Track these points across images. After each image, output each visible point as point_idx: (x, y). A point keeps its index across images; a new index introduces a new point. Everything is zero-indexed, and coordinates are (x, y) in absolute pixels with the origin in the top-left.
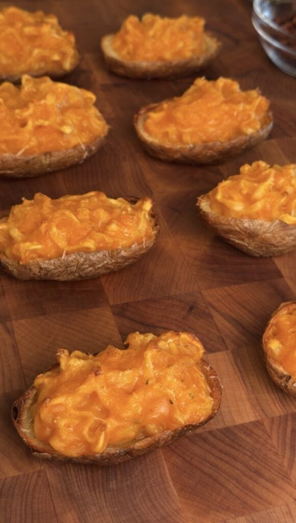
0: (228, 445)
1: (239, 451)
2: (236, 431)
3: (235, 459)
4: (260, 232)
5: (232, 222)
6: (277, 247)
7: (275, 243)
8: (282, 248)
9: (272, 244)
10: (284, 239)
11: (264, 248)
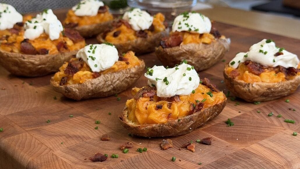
0: (236, 123)
1: (243, 123)
2: (236, 119)
3: (244, 126)
4: (196, 50)
5: (180, 48)
6: (206, 59)
7: (204, 56)
8: (208, 60)
9: (203, 57)
10: (208, 53)
11: (200, 62)
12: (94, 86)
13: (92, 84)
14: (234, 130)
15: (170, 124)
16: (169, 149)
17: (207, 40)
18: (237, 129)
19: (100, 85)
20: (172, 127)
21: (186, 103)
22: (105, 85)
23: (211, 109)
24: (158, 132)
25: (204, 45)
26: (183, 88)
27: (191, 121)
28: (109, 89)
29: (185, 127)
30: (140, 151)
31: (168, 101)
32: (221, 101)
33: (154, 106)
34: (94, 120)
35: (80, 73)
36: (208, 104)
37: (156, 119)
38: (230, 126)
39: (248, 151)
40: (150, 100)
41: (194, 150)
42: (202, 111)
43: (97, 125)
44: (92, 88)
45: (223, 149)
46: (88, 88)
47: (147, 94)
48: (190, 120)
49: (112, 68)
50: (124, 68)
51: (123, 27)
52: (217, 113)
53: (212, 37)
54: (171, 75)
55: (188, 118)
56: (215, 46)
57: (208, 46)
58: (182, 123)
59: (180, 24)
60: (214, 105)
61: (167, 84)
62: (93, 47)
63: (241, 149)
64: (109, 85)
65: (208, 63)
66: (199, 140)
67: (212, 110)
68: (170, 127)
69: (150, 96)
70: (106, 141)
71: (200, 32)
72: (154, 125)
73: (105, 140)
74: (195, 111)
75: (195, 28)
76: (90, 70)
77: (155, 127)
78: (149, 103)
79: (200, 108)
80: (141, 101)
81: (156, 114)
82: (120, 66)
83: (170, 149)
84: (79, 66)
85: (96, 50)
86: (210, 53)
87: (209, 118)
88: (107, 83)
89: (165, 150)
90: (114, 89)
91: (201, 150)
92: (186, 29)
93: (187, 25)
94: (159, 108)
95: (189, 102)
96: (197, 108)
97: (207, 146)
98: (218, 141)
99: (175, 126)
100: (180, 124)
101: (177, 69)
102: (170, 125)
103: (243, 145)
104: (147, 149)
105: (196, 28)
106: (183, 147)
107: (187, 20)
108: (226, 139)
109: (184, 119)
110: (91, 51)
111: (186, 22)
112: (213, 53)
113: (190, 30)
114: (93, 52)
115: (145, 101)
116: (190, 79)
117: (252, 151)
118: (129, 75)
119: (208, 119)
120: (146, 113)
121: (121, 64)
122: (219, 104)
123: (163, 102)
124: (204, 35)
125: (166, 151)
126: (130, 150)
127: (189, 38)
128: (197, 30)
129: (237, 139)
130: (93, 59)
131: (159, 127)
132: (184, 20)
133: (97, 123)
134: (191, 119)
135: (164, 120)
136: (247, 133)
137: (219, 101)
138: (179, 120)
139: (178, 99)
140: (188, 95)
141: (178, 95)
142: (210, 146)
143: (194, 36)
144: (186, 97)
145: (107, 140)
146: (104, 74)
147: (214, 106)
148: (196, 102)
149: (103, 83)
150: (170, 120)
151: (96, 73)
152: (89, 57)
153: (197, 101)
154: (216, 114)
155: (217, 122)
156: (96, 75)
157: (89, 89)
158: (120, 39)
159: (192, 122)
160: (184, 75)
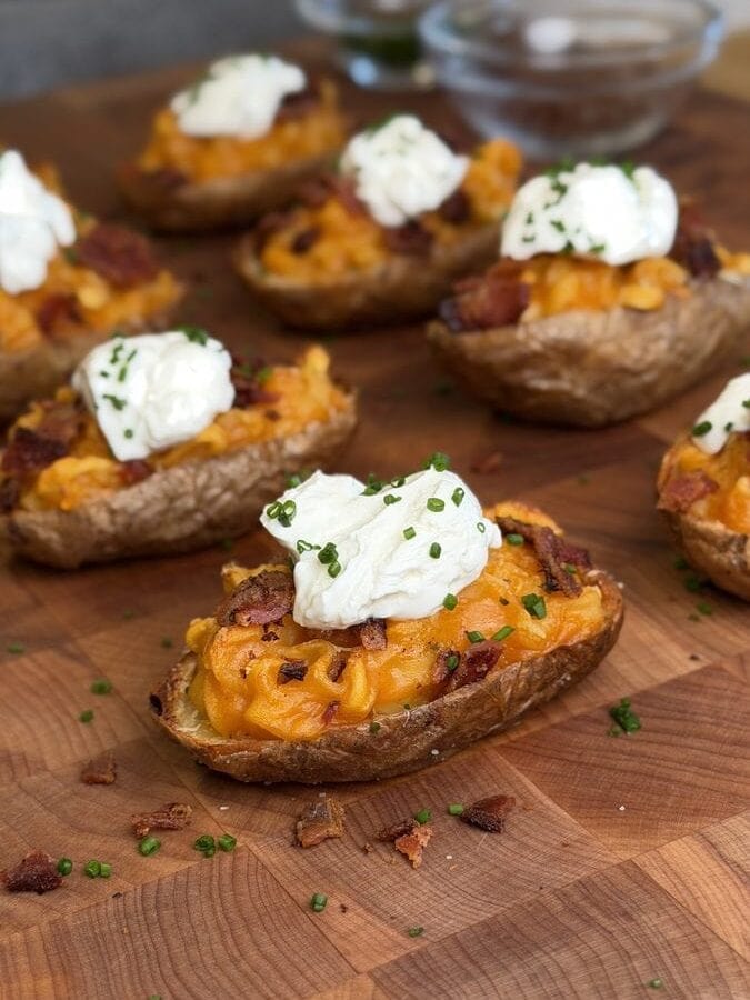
0: (654, 717)
1: (686, 720)
2: (664, 693)
3: (681, 734)
4: (589, 341)
5: (520, 334)
6: (635, 374)
7: (628, 363)
8: (648, 378)
9: (624, 371)
10: (645, 350)
11: (610, 388)
12: (120, 519)
13: (112, 512)
14: (632, 754)
15: (334, 742)
16: (322, 847)
17: (644, 294)
18: (644, 748)
19: (148, 514)
20: (346, 754)
21: (418, 650)
22: (171, 515)
23: (537, 669)
24: (287, 772)
25: (633, 316)
26: (401, 592)
27: (432, 726)
28: (188, 527)
29: (405, 749)
30: (205, 847)
31: (339, 645)
32: (588, 632)
33: (272, 669)
34: (98, 672)
35: (66, 468)
36: (524, 648)
37: (275, 724)
38: (622, 734)
39: (642, 873)
40: (267, 638)
41: (417, 858)
42: (491, 677)
43: (98, 700)
44: (110, 529)
45: (540, 859)
46: (94, 530)
47: (245, 617)
48: (428, 723)
49: (199, 441)
50: (252, 440)
51: (334, 214)
52: (568, 678)
53: (677, 274)
54: (353, 535)
55: (418, 717)
56: (685, 316)
57: (651, 318)
58: (388, 737)
59: (530, 221)
60: (549, 650)
61: (333, 574)
62: (122, 355)
63: (616, 862)
64: (189, 513)
65: (648, 389)
66: (458, 808)
67: (544, 671)
68: (340, 752)
69: (263, 622)
70: (100, 786)
71: (616, 255)
72: (267, 748)
73: (96, 783)
74: (454, 683)
75: (590, 240)
76: (108, 453)
77: (271, 756)
78: (258, 651)
79: (478, 670)
80: (222, 643)
81: (275, 703)
82: (239, 433)
83: (330, 842)
84: (70, 432)
85: (132, 366)
86: (659, 350)
87: (529, 702)
88: (178, 504)
89: (307, 848)
90: (210, 525)
91: (449, 857)
92: (554, 243)
93: (559, 226)
94: (292, 674)
95: (432, 646)
96: (463, 669)
97: (485, 835)
98: (539, 813)
99: (359, 750)
100: (380, 741)
101: (390, 500)
102: (337, 747)
103: (633, 842)
104: (234, 842)
105: (598, 243)
106: (381, 840)
107: (558, 202)
108: (578, 805)
109: (398, 722)
110: (114, 370)
111: (557, 213)
112: (671, 348)
113: (569, 247)
114: (122, 376)
115: (240, 644)
116: (435, 552)
117: (658, 877)
118: (275, 468)
119: (526, 705)
120: (242, 694)
121: (242, 424)
122: (575, 646)
123: (319, 645)
124: (639, 270)
125: (308, 853)
126: (171, 842)
127: (566, 284)
128: (598, 249)
129: (622, 808)
130: (118, 404)
131: (288, 752)
132: (547, 206)
133: (101, 690)
134: (432, 719)
135: (309, 728)
136: (678, 775)
137: (578, 630)
138: (374, 729)
139: (378, 637)
140: (428, 618)
141: (381, 620)
142: (496, 836)
143: (588, 278)
144: (420, 625)
145: (104, 783)
146: (166, 468)
147: (553, 653)
148: (469, 637)
149: (159, 507)
150: (336, 728)
151: (130, 464)
152: (105, 397)
153: (472, 637)
154: (564, 680)
155: (577, 706)
156: (134, 473)
157: (101, 532)
158: (319, 265)
159: (439, 729)
160: (410, 534)
